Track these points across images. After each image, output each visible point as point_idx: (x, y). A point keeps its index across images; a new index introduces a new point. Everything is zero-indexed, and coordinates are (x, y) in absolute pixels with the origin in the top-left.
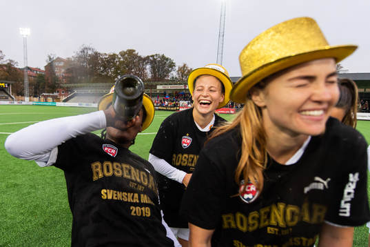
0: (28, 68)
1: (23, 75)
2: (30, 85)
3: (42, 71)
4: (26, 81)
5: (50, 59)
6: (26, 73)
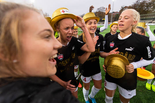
0: (113, 12)
1: (111, 15)
2: (113, 18)
3: (118, 13)
4: (112, 17)
5: (122, 7)
6: (112, 14)
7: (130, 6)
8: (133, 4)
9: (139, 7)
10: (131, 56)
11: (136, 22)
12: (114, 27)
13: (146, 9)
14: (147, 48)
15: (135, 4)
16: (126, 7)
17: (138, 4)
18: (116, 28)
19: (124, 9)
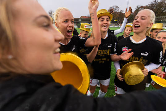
7: (146, 6)
8: (150, 4)
9: (157, 7)
10: (145, 61)
11: (151, 24)
12: (127, 30)
13: (164, 10)
14: (160, 53)
15: (153, 4)
16: (142, 7)
17: (155, 4)
18: (130, 30)
19: (140, 9)
